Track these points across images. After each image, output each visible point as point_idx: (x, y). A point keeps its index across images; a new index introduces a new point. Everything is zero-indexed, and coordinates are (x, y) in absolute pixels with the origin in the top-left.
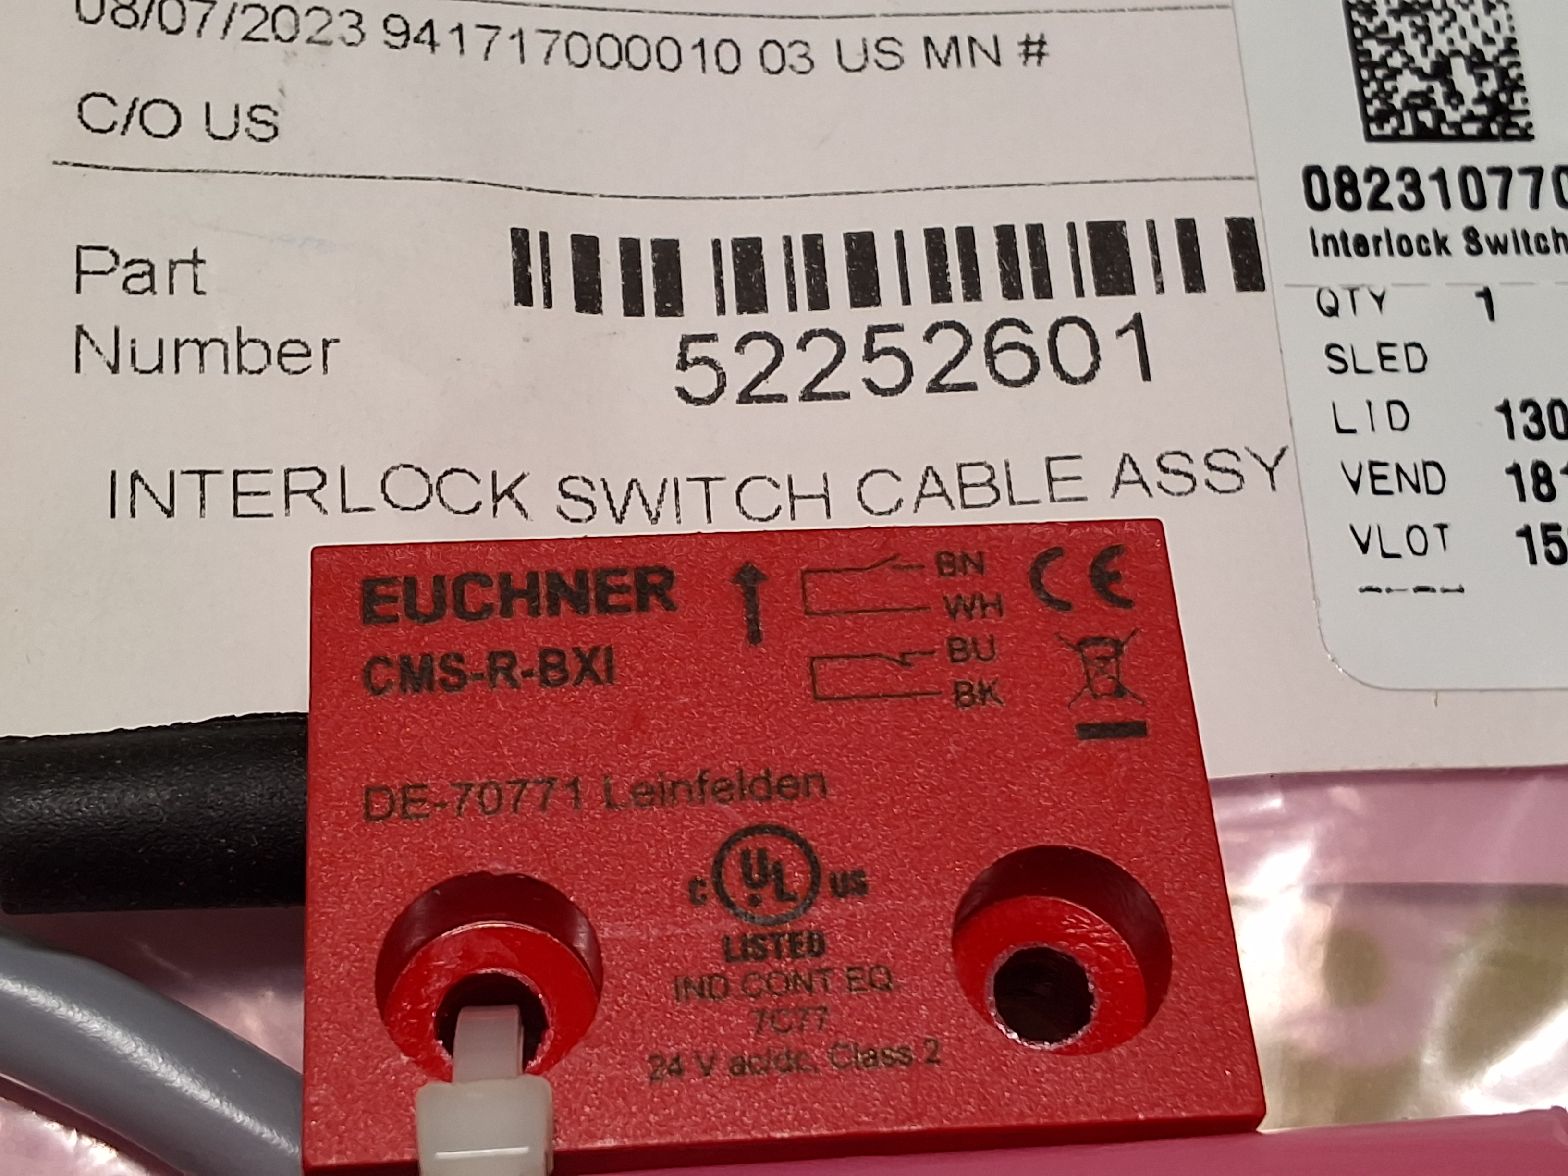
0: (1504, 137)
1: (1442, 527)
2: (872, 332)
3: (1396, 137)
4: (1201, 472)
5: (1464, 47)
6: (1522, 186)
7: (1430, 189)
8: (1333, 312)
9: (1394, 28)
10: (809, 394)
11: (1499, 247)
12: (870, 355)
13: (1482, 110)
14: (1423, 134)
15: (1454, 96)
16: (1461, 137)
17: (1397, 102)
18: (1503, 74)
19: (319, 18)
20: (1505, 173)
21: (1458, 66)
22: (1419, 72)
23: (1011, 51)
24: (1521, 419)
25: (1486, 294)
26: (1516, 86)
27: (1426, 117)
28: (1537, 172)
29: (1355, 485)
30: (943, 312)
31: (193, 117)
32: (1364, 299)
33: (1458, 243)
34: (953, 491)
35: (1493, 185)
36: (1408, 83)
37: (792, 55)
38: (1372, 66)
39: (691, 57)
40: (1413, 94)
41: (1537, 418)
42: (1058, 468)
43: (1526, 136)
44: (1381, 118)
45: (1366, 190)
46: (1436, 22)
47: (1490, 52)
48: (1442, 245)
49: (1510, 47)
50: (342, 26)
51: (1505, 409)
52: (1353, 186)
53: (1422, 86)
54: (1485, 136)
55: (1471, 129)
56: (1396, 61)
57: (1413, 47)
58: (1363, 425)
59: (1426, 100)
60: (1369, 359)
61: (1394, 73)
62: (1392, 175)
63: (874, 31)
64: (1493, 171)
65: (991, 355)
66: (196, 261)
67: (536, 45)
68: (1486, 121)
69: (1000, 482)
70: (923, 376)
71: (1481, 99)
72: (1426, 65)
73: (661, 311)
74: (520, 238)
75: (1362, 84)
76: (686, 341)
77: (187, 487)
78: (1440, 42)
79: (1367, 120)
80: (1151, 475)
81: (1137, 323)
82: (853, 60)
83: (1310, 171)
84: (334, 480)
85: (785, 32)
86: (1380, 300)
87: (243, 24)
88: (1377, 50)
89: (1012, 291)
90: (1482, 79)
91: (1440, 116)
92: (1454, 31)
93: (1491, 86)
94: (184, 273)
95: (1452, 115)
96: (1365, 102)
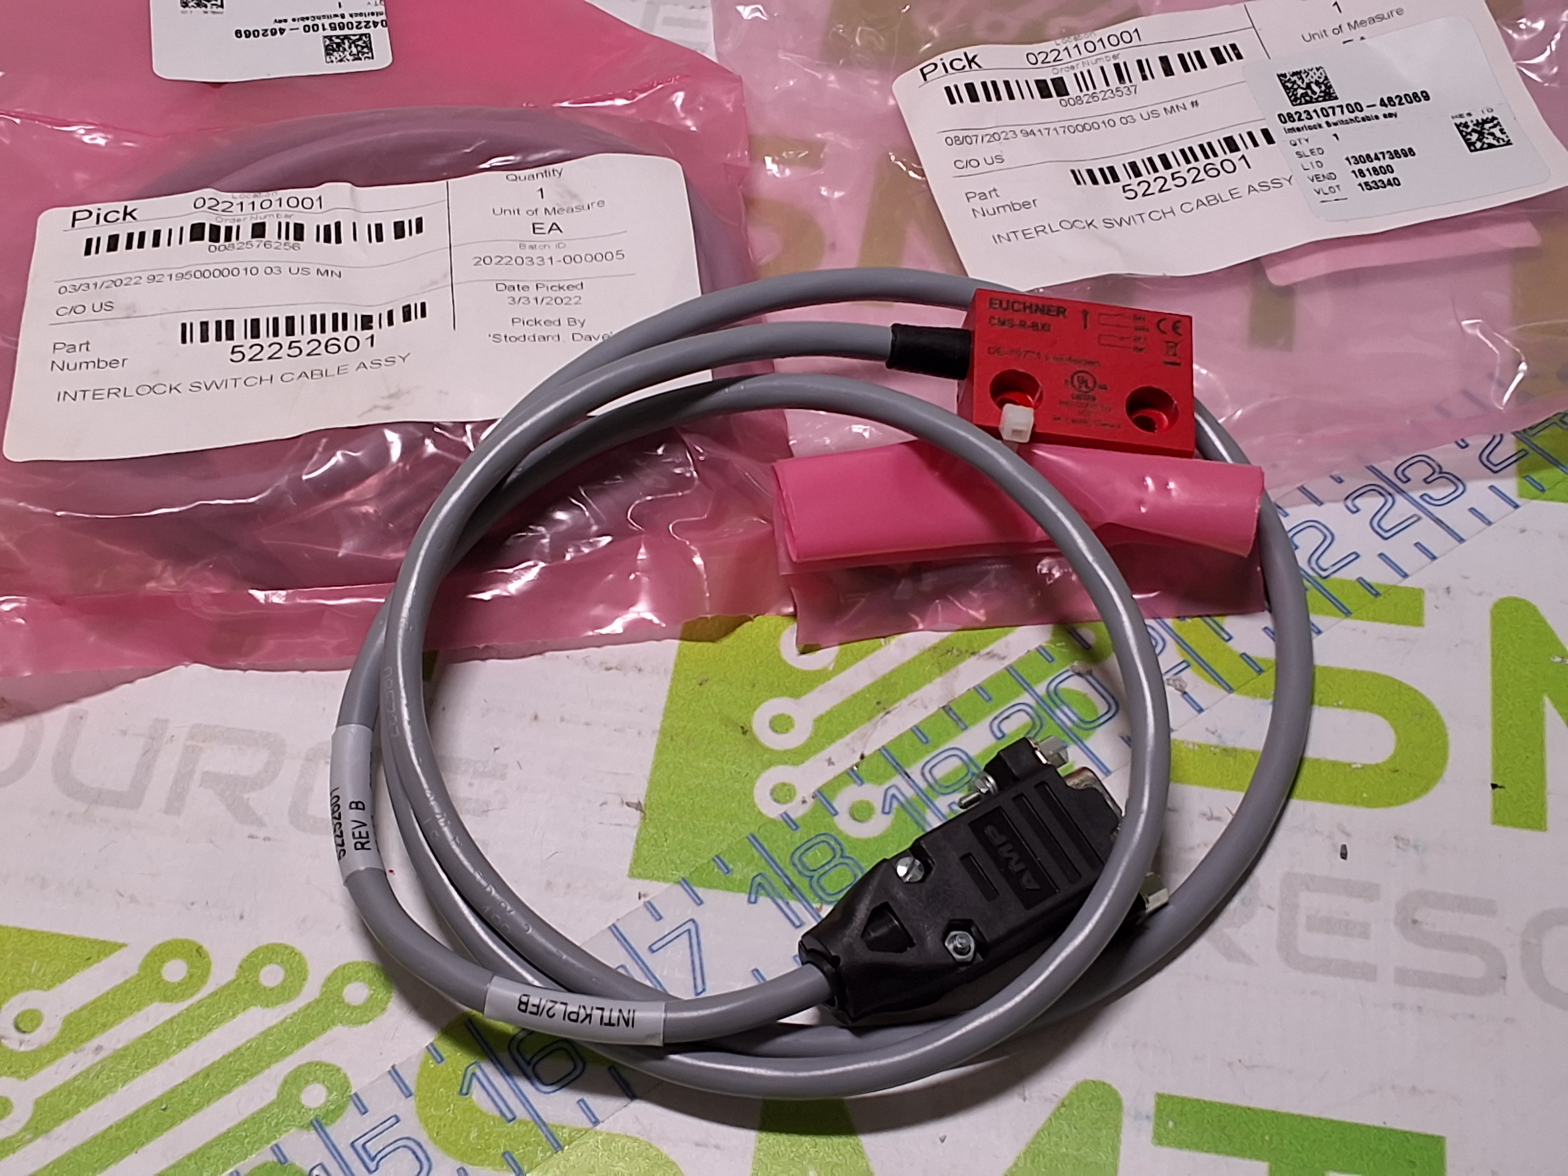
0: (1330, 100)
1: (1338, 186)
2: (1173, 174)
3: (1300, 104)
4: (1271, 185)
5: (1313, 80)
6: (1338, 110)
7: (1314, 115)
8: (1295, 145)
9: (1293, 79)
10: (1161, 191)
11: (1336, 124)
12: (1174, 179)
13: (1322, 94)
14: (1307, 102)
15: (1314, 92)
16: (1318, 101)
17: (1299, 96)
18: (1326, 85)
19: (1004, 134)
20: (1333, 108)
21: (1314, 86)
22: (1302, 88)
23: (1188, 106)
24: (1352, 161)
25: (1335, 135)
26: (1331, 87)
27: (1308, 98)
28: (1341, 107)
29: (1313, 180)
30: (1190, 166)
31: (982, 162)
32: (1303, 142)
33: (1324, 125)
34: (1205, 202)
35: (1330, 111)
36: (1300, 92)
37: (1129, 119)
38: (1289, 89)
39: (1102, 125)
40: (1302, 94)
41: (1356, 159)
42: (1232, 192)
43: (1336, 98)
44: (1296, 99)
45: (1296, 117)
46: (1304, 76)
47: (1321, 80)
48: (1320, 126)
49: (1326, 78)
50: (1011, 135)
51: (1347, 159)
52: (1292, 116)
53: (1303, 91)
54: (1325, 100)
55: (1320, 99)
56: (1295, 86)
57: (1299, 82)
58: (1310, 166)
59: (1306, 94)
60: (1309, 153)
61: (1296, 90)
62: (1302, 112)
63: (1150, 109)
64: (1330, 108)
65: (1206, 172)
66: (995, 190)
67: (1061, 131)
68: (1324, 97)
69: (1218, 198)
70: (1189, 181)
71: (1321, 92)
72: (1304, 86)
73: (1115, 181)
74: (1073, 172)
75: (1288, 94)
76: (1124, 187)
77: (1012, 236)
78: (1306, 81)
79: (1291, 101)
80: (1257, 188)
81: (1243, 157)
82: (1146, 117)
83: (1279, 115)
84: (1047, 227)
85: (1125, 114)
86: (1307, 140)
87: (986, 139)
88: (1289, 85)
89: (1207, 156)
90: (1320, 87)
91: (1311, 98)
92: (1309, 77)
93: (1323, 88)
94: (993, 194)
95: (1315, 97)
96: (1289, 98)
